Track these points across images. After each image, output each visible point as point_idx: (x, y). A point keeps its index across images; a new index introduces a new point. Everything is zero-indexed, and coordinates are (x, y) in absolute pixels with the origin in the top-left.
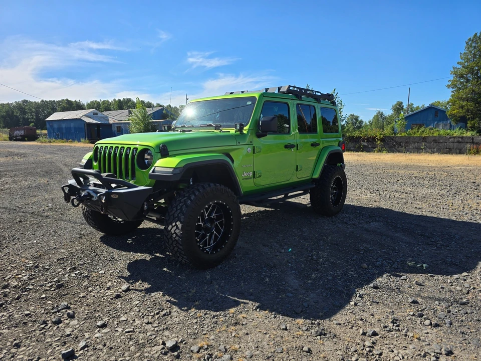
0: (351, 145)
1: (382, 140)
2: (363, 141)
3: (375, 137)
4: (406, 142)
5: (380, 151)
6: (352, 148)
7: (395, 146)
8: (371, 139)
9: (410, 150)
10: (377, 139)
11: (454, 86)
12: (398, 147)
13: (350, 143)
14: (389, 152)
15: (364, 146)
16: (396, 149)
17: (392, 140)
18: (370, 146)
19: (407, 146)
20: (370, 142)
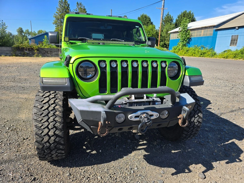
0: (18, 52)
1: (38, 50)
2: (26, 50)
3: (33, 48)
4: (51, 51)
5: (37, 56)
6: (19, 55)
7: (45, 53)
8: (30, 49)
9: (53, 55)
10: (34, 49)
11: (56, 23)
12: (47, 54)
13: (17, 51)
14: (42, 57)
15: (27, 53)
16: (46, 55)
17: (43, 50)
18: (31, 53)
19: (51, 53)
20: (30, 51)
